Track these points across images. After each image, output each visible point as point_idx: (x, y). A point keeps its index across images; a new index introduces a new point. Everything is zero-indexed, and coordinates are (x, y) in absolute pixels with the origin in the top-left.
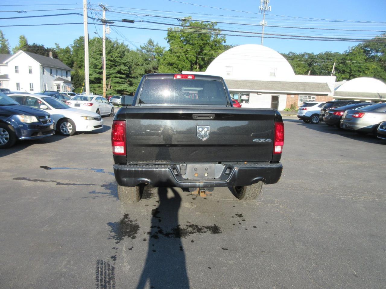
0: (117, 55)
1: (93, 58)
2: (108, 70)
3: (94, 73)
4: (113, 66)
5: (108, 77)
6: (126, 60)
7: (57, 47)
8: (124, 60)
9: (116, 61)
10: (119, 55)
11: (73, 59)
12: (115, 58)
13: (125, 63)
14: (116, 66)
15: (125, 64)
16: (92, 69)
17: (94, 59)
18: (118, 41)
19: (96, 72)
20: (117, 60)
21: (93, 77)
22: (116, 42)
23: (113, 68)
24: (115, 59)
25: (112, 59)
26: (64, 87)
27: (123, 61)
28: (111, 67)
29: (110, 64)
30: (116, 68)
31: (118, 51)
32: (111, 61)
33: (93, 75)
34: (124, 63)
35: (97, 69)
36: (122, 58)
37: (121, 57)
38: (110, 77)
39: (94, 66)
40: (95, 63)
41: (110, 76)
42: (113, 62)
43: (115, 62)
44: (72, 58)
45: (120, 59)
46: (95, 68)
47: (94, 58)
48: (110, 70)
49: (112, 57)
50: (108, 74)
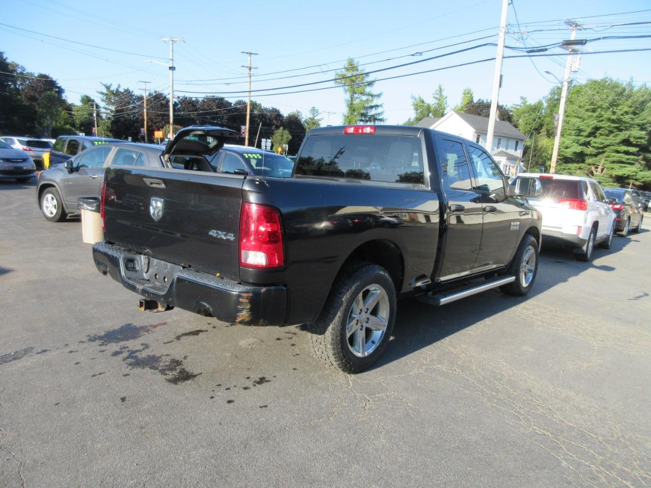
0: (626, 109)
1: (578, 117)
2: (602, 139)
3: (574, 144)
4: (615, 130)
5: (601, 151)
6: (645, 119)
7: (522, 103)
8: (641, 118)
9: (621, 121)
10: (631, 110)
11: (543, 121)
12: (622, 115)
13: (643, 124)
14: (621, 130)
15: (642, 127)
16: (573, 137)
17: (579, 120)
18: (634, 84)
19: (577, 143)
20: (624, 120)
21: (571, 150)
22: (630, 84)
23: (613, 135)
24: (621, 117)
25: (614, 117)
26: (507, 166)
27: (637, 121)
28: (611, 132)
29: (609, 126)
30: (619, 135)
31: (629, 102)
32: (613, 121)
33: (573, 147)
34: (639, 125)
35: (582, 138)
36: (638, 114)
37: (634, 113)
38: (604, 152)
39: (576, 133)
40: (578, 127)
41: (605, 149)
42: (616, 123)
43: (619, 123)
44: (542, 119)
45: (632, 116)
46: (578, 136)
47: (580, 118)
48: (607, 138)
49: (614, 113)
50: (602, 146)
